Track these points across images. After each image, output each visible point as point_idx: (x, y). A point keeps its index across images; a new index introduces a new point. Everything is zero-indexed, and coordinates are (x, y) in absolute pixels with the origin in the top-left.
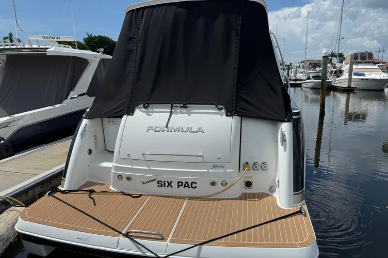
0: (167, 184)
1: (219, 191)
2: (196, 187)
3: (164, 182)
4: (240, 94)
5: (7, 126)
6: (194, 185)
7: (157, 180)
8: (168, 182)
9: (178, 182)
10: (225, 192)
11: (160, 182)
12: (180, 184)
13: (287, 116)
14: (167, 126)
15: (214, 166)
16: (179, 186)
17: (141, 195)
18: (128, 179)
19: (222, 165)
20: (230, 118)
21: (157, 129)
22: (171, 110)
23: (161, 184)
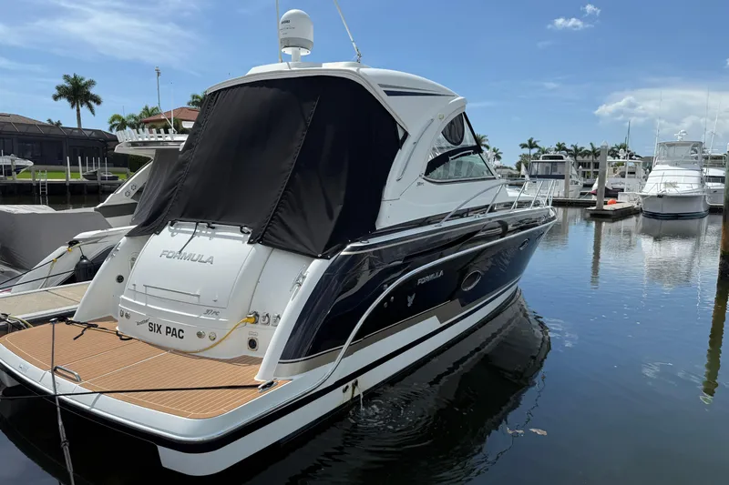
0: (156, 328)
1: (207, 346)
2: (182, 338)
3: (155, 325)
4: (279, 214)
5: (96, 242)
6: (181, 334)
8: (158, 325)
9: (167, 328)
10: (212, 350)
11: (151, 325)
12: (169, 330)
13: (324, 251)
14: (180, 252)
15: (208, 311)
16: (167, 333)
17: (131, 338)
18: (127, 316)
19: (217, 310)
20: (250, 246)
21: (170, 255)
22: (196, 230)
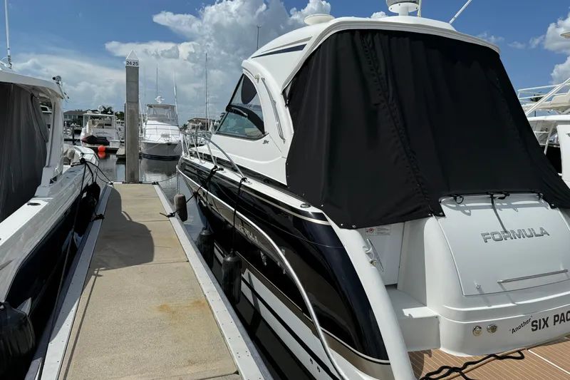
0: (542, 323)
3: (540, 320)
7: (531, 321)
8: (543, 319)
9: (554, 317)
11: (535, 324)
12: (556, 318)
16: (555, 322)
18: (493, 328)
21: (496, 237)
22: (493, 203)
23: (536, 326)
